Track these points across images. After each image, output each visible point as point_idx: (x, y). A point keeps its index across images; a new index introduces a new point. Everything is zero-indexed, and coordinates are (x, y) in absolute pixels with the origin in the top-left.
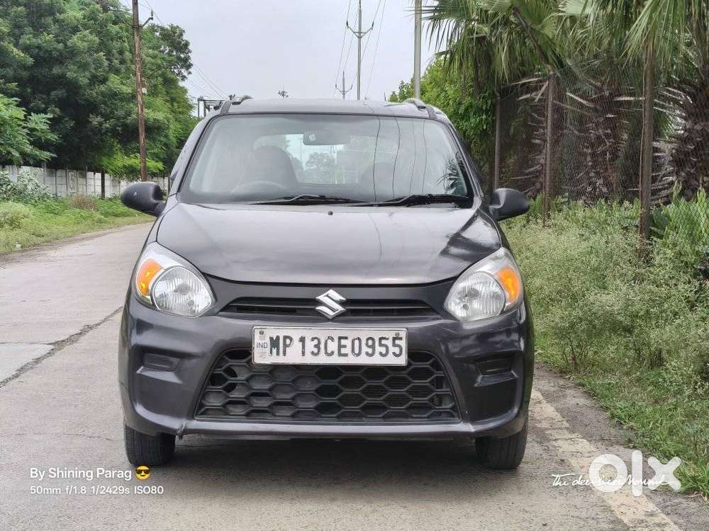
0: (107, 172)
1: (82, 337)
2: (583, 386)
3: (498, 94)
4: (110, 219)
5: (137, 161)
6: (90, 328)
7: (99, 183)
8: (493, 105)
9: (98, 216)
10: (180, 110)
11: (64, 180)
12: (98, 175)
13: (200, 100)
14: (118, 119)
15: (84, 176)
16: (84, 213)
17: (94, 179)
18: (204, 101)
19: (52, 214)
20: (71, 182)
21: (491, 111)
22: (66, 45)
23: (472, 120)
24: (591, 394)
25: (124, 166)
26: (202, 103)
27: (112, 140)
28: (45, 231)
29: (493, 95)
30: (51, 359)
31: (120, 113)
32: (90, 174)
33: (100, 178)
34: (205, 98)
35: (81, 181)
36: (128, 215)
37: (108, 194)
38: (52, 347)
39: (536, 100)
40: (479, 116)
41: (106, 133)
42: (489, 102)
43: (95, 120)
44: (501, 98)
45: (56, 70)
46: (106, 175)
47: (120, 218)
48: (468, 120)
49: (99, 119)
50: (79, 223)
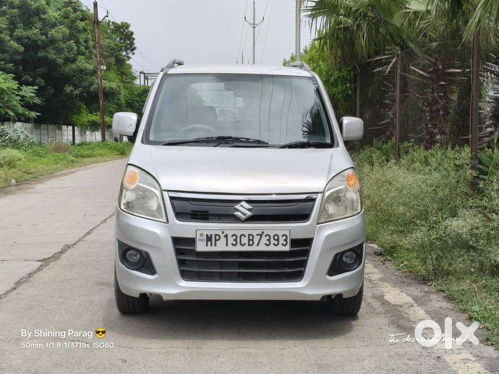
0: (77, 126)
1: (63, 255)
2: (443, 291)
3: (358, 68)
4: (79, 160)
5: (98, 117)
6: (68, 247)
7: (71, 133)
8: (355, 76)
9: (71, 157)
10: (128, 80)
11: (46, 132)
12: (70, 128)
13: (141, 73)
14: (84, 87)
15: (60, 129)
16: (61, 155)
17: (67, 131)
18: (144, 73)
19: (37, 157)
20: (51, 132)
21: (354, 80)
22: (47, 37)
23: (340, 87)
24: (450, 298)
25: (89, 121)
26: (142, 75)
27: (80, 102)
28: (33, 170)
29: (354, 68)
30: (41, 273)
31: (85, 84)
32: (64, 127)
33: (72, 129)
34: (144, 72)
35: (58, 132)
36: (92, 157)
37: (77, 141)
38: (40, 263)
39: (387, 72)
40: (345, 84)
41: (76, 98)
42: (352, 73)
43: (68, 89)
44: (361, 71)
45: (41, 54)
46: (76, 127)
47: (86, 159)
48: (337, 87)
49: (71, 88)
50: (57, 163)
